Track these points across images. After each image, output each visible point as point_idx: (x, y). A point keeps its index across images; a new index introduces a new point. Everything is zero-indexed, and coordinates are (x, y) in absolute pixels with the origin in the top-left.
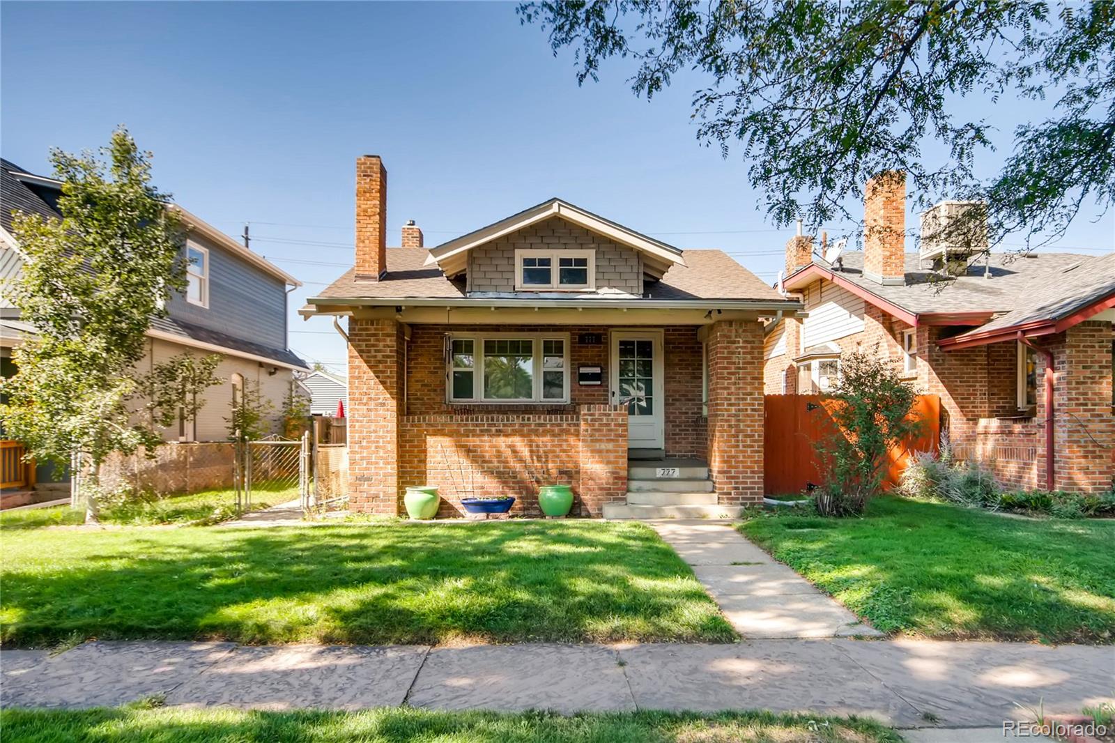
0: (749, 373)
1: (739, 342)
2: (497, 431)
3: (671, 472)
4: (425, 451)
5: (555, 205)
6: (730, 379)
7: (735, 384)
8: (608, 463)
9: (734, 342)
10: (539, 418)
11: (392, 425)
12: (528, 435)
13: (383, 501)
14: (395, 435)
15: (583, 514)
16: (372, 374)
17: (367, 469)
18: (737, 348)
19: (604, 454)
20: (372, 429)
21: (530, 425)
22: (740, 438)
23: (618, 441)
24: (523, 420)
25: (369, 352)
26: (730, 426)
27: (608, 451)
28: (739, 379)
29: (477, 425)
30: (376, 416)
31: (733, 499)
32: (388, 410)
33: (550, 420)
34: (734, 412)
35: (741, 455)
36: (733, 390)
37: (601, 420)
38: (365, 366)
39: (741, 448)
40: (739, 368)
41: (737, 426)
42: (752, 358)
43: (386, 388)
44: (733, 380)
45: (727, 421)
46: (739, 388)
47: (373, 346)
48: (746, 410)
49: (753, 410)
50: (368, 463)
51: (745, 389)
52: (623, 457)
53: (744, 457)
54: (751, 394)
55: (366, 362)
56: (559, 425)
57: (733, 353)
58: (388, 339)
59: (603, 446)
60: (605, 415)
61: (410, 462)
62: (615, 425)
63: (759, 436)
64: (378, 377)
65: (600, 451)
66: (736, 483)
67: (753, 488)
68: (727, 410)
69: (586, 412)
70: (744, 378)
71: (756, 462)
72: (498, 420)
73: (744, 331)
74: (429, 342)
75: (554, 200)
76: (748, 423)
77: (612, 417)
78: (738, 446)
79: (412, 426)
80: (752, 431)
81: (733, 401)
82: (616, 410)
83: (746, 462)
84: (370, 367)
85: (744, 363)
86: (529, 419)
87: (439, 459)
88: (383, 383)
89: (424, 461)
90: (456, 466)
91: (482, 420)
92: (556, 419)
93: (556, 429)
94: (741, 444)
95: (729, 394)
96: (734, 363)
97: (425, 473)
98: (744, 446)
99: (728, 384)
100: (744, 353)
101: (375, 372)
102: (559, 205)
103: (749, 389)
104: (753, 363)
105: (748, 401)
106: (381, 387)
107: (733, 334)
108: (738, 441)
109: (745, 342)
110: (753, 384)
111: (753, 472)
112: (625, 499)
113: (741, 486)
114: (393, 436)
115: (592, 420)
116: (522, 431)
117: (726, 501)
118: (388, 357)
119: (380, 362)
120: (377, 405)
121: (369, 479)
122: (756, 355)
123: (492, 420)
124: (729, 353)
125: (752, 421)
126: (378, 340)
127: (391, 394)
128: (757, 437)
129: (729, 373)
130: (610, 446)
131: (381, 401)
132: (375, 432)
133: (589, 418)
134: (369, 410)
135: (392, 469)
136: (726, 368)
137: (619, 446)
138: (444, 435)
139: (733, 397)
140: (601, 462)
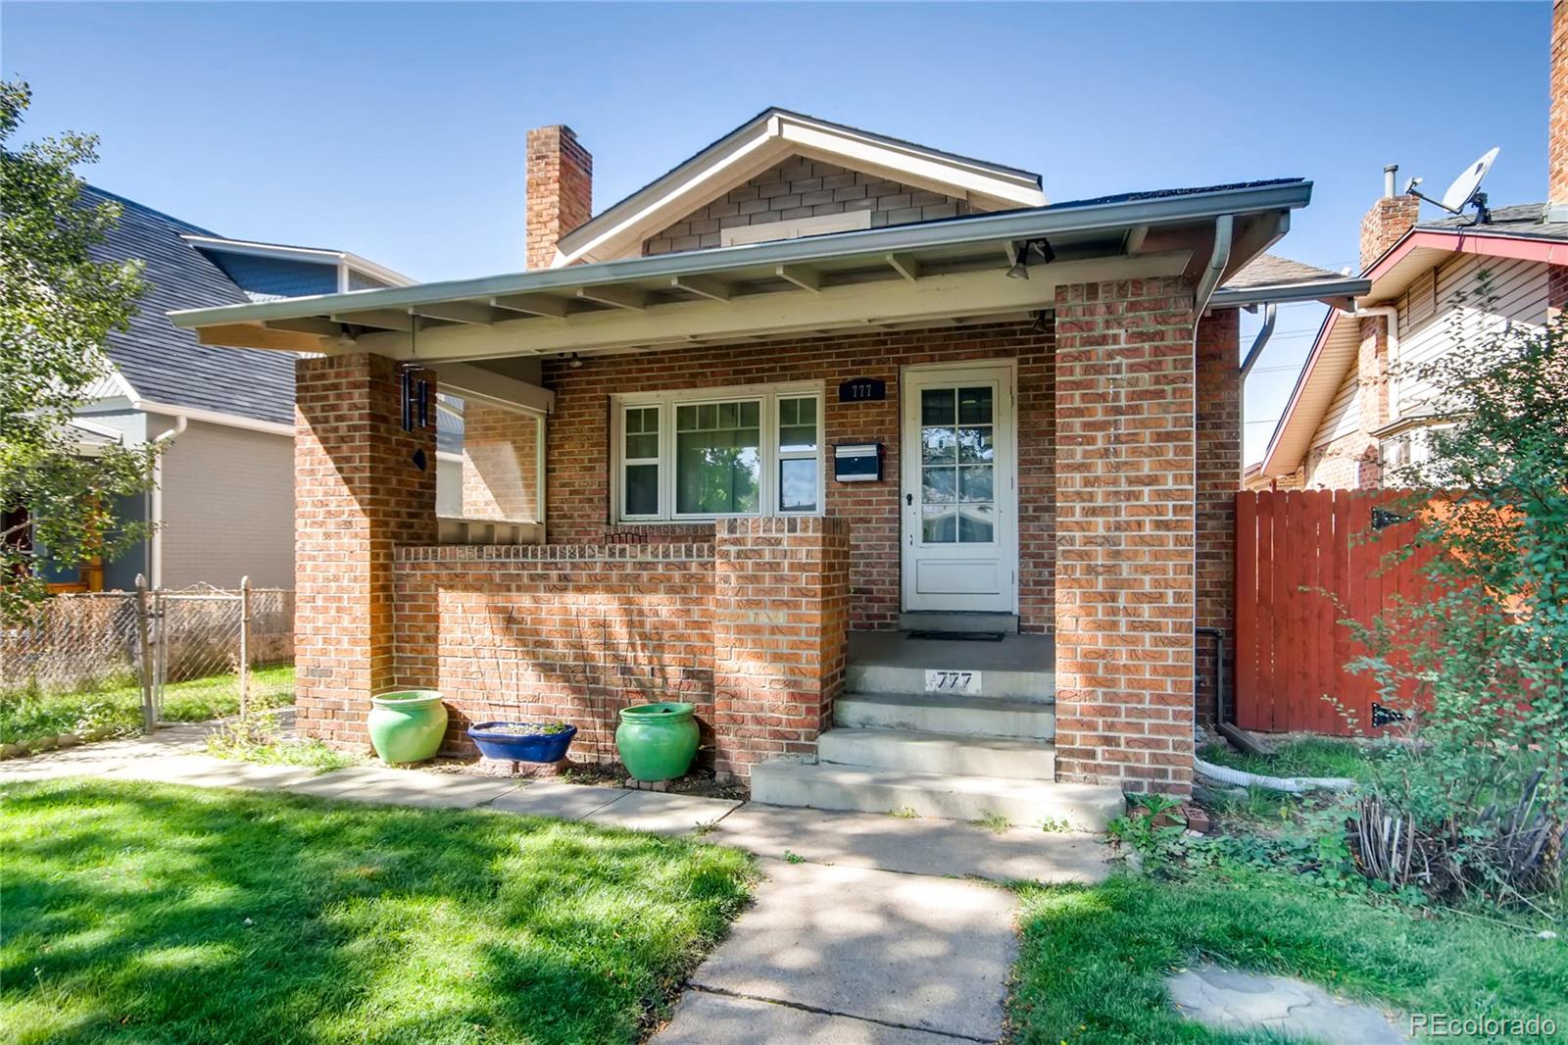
0: (1144, 424)
1: (1115, 339)
2: (560, 578)
3: (961, 680)
4: (436, 618)
5: (773, 123)
6: (1091, 441)
7: (1106, 453)
8: (777, 657)
9: (1103, 340)
10: (643, 551)
11: (363, 566)
12: (621, 589)
13: (351, 717)
14: (368, 585)
15: (720, 777)
16: (331, 465)
17: (324, 653)
18: (1110, 355)
19: (766, 637)
20: (330, 575)
21: (623, 566)
22: (1121, 603)
23: (797, 605)
24: (612, 554)
25: (326, 420)
26: (1090, 570)
27: (775, 630)
28: (1118, 439)
29: (523, 566)
30: (340, 547)
31: (1096, 769)
32: (356, 536)
33: (666, 555)
34: (1101, 531)
35: (1124, 650)
36: (1100, 469)
37: (760, 554)
38: (319, 448)
39: (1123, 630)
40: (1118, 411)
41: (1109, 569)
42: (1157, 380)
43: (353, 492)
44: (1100, 444)
45: (1082, 555)
46: (1118, 467)
47: (334, 408)
48: (1140, 525)
49: (1158, 525)
50: (325, 641)
51: (1136, 466)
52: (810, 646)
53: (1133, 655)
54: (1153, 480)
55: (324, 440)
56: (684, 566)
57: (1100, 370)
58: (356, 392)
59: (764, 618)
60: (769, 542)
61: (412, 639)
62: (792, 566)
63: (1178, 597)
64: (340, 470)
65: (757, 630)
66: (1110, 727)
67: (1159, 744)
68: (1081, 526)
69: (726, 535)
70: (1133, 438)
71: (1167, 671)
72: (563, 556)
73: (1132, 307)
74: (581, 415)
75: (770, 111)
76: (1146, 560)
77: (785, 546)
78: (1114, 625)
79: (414, 567)
80: (1156, 583)
81: (1099, 502)
82: (793, 529)
83: (1137, 669)
84: (328, 451)
85: (1131, 396)
86: (622, 552)
87: (458, 634)
88: (348, 481)
89: (433, 639)
90: (486, 652)
91: (534, 555)
92: (677, 551)
93: (677, 575)
94: (1123, 620)
95: (1087, 483)
96: (1103, 397)
97: (434, 662)
98: (1133, 626)
99: (1086, 454)
100: (1132, 368)
101: (336, 460)
102: (781, 121)
103: (1147, 468)
104: (1161, 394)
105: (1146, 501)
106: (345, 489)
107: (1099, 320)
108: (1114, 612)
109: (1132, 337)
110: (1159, 452)
111: (1161, 699)
112: (813, 749)
113: (1123, 736)
114: (363, 589)
115: (738, 555)
116: (607, 578)
117: (1078, 773)
118: (355, 428)
119: (343, 439)
120: (338, 526)
121: (328, 673)
122: (1169, 371)
123: (553, 555)
124: (1087, 370)
125: (1156, 556)
126: (339, 397)
127: (361, 502)
128: (1171, 602)
129: (1087, 426)
130: (781, 618)
131: (345, 517)
132: (336, 579)
133: (733, 549)
134: (327, 536)
135: (361, 655)
136: (1079, 412)
137: (800, 619)
138: (466, 588)
139: (1099, 491)
140: (759, 657)
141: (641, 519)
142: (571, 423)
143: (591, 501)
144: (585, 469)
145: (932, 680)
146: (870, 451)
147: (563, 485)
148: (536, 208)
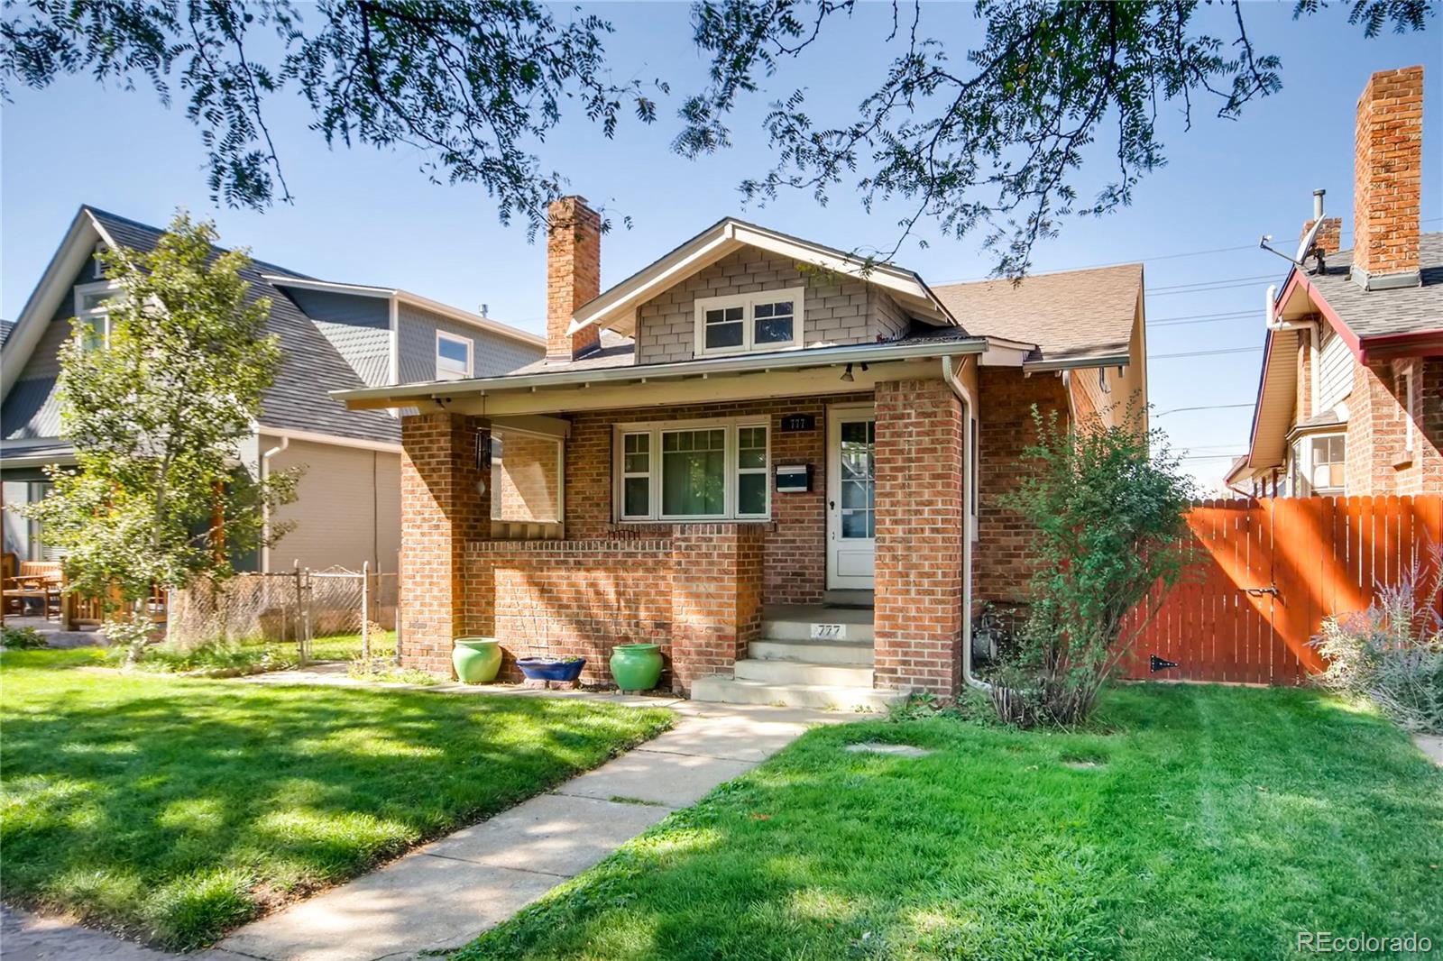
0: (925, 468)
1: (909, 416)
2: (575, 563)
3: (834, 630)
4: (493, 590)
5: (728, 228)
6: (895, 478)
7: (903, 486)
8: (710, 613)
9: (902, 417)
10: (629, 545)
11: (447, 555)
12: (614, 570)
13: (439, 655)
14: (450, 567)
15: (675, 689)
16: (426, 487)
17: (421, 612)
18: (906, 426)
19: (703, 600)
20: (425, 560)
21: (615, 555)
22: (912, 578)
23: (722, 580)
24: (609, 547)
25: (423, 457)
26: (894, 558)
27: (709, 596)
28: (910, 478)
29: (552, 555)
30: (431, 542)
31: (898, 680)
32: (442, 534)
33: (643, 548)
34: (901, 534)
35: (913, 607)
36: (900, 497)
37: (699, 547)
38: (418, 475)
39: (913, 595)
40: (910, 460)
41: (905, 557)
42: (933, 442)
43: (441, 505)
44: (900, 481)
45: (890, 549)
46: (910, 494)
47: (427, 449)
48: (922, 530)
49: (934, 530)
50: (422, 605)
51: (920, 494)
52: (730, 605)
53: (918, 610)
54: (930, 503)
55: (420, 471)
56: (654, 555)
57: (900, 435)
58: (443, 439)
59: (703, 587)
60: (705, 539)
61: (477, 604)
62: (719, 555)
63: (945, 575)
64: (431, 490)
65: (697, 596)
66: (906, 654)
67: (933, 664)
68: (889, 531)
69: (679, 535)
70: (919, 477)
71: (938, 620)
72: (577, 548)
73: (919, 396)
74: (591, 439)
75: (726, 220)
76: (926, 552)
77: (714, 543)
78: (908, 592)
79: (479, 555)
80: (932, 566)
81: (900, 516)
82: (719, 532)
83: (920, 619)
84: (424, 478)
85: (918, 451)
86: (616, 545)
87: (508, 601)
88: (437, 498)
89: (491, 604)
90: (527, 612)
91: (559, 548)
92: (651, 545)
93: (650, 561)
94: (913, 589)
95: (893, 504)
96: (901, 452)
97: (492, 619)
98: (918, 592)
99: (892, 487)
100: (918, 434)
101: (429, 484)
102: (734, 227)
103: (926, 497)
104: (934, 450)
105: (926, 515)
106: (435, 504)
107: (900, 403)
108: (908, 583)
109: (919, 415)
110: (933, 486)
111: (933, 637)
112: (731, 671)
113: (913, 659)
114: (447, 570)
115: (687, 548)
116: (605, 563)
117: (888, 684)
118: (442, 463)
119: (433, 470)
120: (430, 528)
121: (424, 626)
122: (939, 436)
123: (571, 548)
124: (893, 435)
125: (932, 549)
126: (431, 442)
127: (445, 512)
128: (940, 578)
129: (893, 469)
130: (712, 587)
131: (434, 522)
132: (429, 563)
133: (683, 544)
134: (423, 534)
135: (446, 613)
136: (888, 461)
137: (723, 588)
138: (514, 568)
139: (900, 509)
140: (699, 612)
141: (637, 519)
142: (584, 446)
143: (598, 505)
144: (593, 480)
145: (815, 630)
146: (802, 470)
147: (577, 493)
148: (555, 265)
